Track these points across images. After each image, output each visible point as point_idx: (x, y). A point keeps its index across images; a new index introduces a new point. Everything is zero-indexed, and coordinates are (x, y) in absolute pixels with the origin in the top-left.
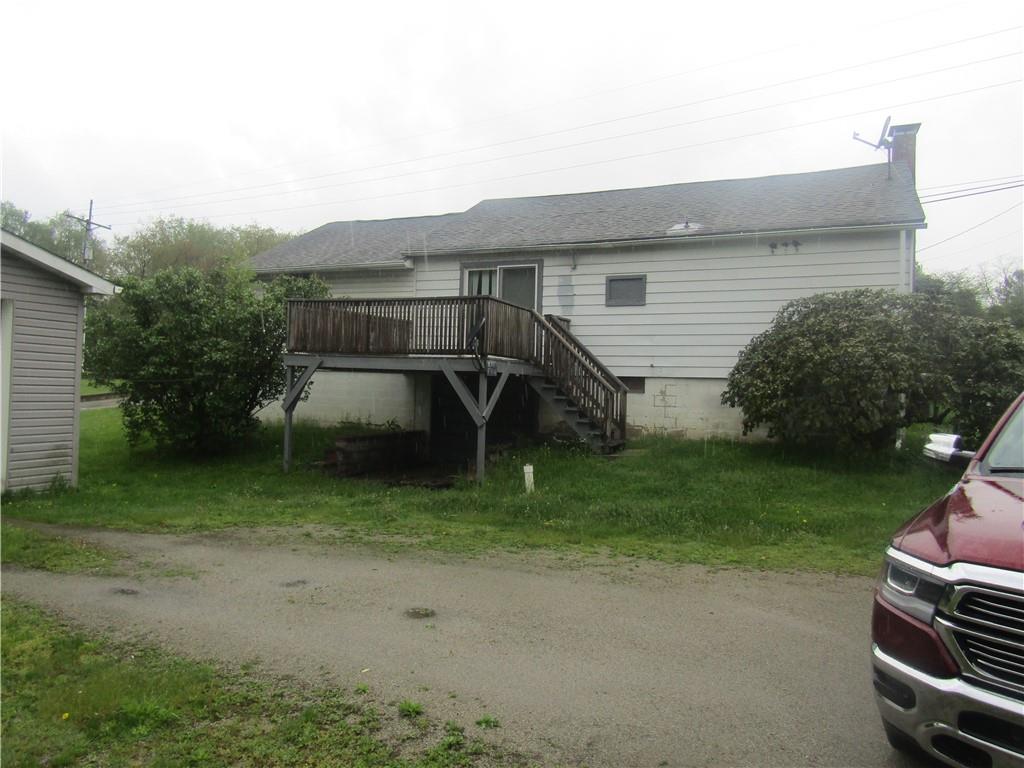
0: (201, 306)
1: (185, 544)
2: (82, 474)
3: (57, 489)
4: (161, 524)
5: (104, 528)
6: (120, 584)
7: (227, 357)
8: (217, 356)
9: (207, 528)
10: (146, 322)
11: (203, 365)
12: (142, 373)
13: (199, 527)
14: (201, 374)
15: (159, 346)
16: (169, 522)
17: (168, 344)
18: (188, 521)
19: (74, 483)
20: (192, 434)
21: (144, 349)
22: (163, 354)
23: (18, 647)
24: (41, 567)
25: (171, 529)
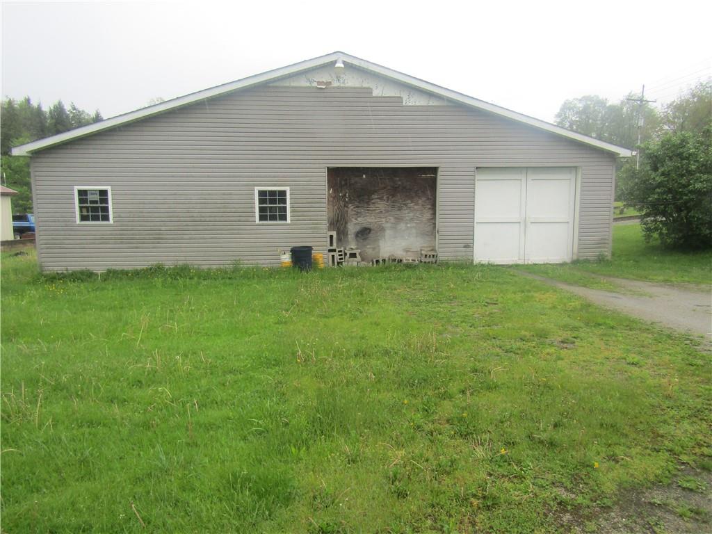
0: (690, 155)
1: (654, 286)
2: (613, 254)
3: (601, 260)
4: (646, 278)
5: (617, 277)
6: (614, 295)
7: (705, 186)
8: (698, 185)
9: (671, 281)
10: (655, 169)
11: (690, 192)
12: (650, 199)
13: (666, 281)
14: (687, 198)
15: (661, 182)
16: (651, 277)
17: (667, 181)
18: (661, 278)
19: (609, 257)
20: (681, 234)
21: (652, 184)
22: (663, 187)
23: (570, 304)
24: (585, 286)
25: (651, 280)
